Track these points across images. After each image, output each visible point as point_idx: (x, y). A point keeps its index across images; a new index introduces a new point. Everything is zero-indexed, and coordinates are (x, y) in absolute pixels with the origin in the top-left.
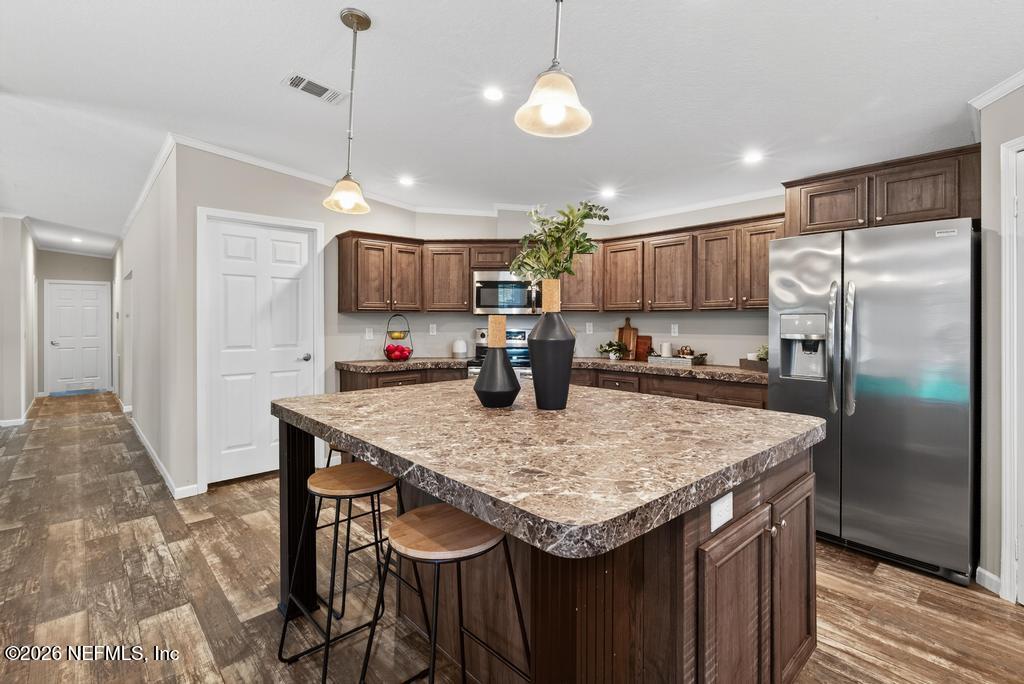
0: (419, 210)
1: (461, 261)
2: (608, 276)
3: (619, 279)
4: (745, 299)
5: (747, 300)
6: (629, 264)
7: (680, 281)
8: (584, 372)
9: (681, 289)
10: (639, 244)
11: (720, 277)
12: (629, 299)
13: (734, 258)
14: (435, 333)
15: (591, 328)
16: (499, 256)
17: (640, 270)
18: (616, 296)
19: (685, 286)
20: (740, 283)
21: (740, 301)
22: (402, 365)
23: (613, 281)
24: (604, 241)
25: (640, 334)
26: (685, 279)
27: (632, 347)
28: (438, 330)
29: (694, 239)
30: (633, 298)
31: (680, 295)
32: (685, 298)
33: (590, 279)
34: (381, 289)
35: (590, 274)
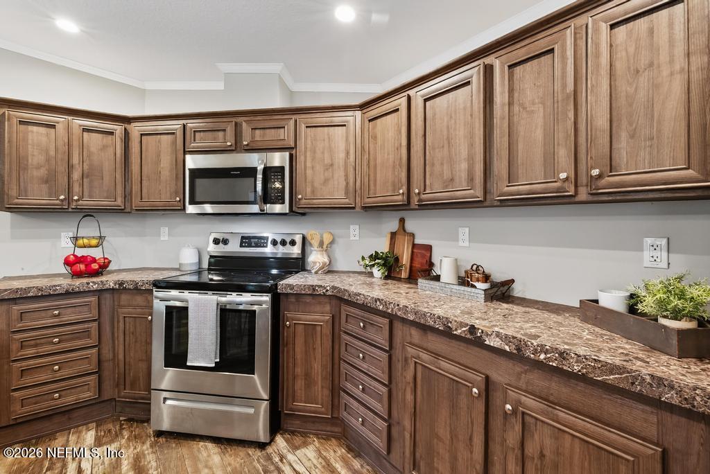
0: (149, 86)
1: (174, 142)
2: (366, 156)
3: (379, 161)
4: (595, 172)
5: (600, 176)
6: (391, 134)
7: (464, 153)
8: (322, 299)
9: (464, 166)
10: (404, 101)
11: (539, 134)
12: (390, 188)
13: (570, 87)
14: (166, 238)
15: (357, 232)
16: (221, 134)
17: (404, 142)
18: (375, 185)
19: (471, 159)
20: (582, 140)
21: (583, 179)
22: (94, 283)
23: (372, 163)
24: (363, 106)
25: (417, 241)
26: (471, 145)
27: (405, 259)
28: (169, 235)
29: (489, 70)
30: (395, 187)
31: (464, 175)
32: (471, 179)
33: (342, 163)
34: (49, 180)
35: (342, 155)
